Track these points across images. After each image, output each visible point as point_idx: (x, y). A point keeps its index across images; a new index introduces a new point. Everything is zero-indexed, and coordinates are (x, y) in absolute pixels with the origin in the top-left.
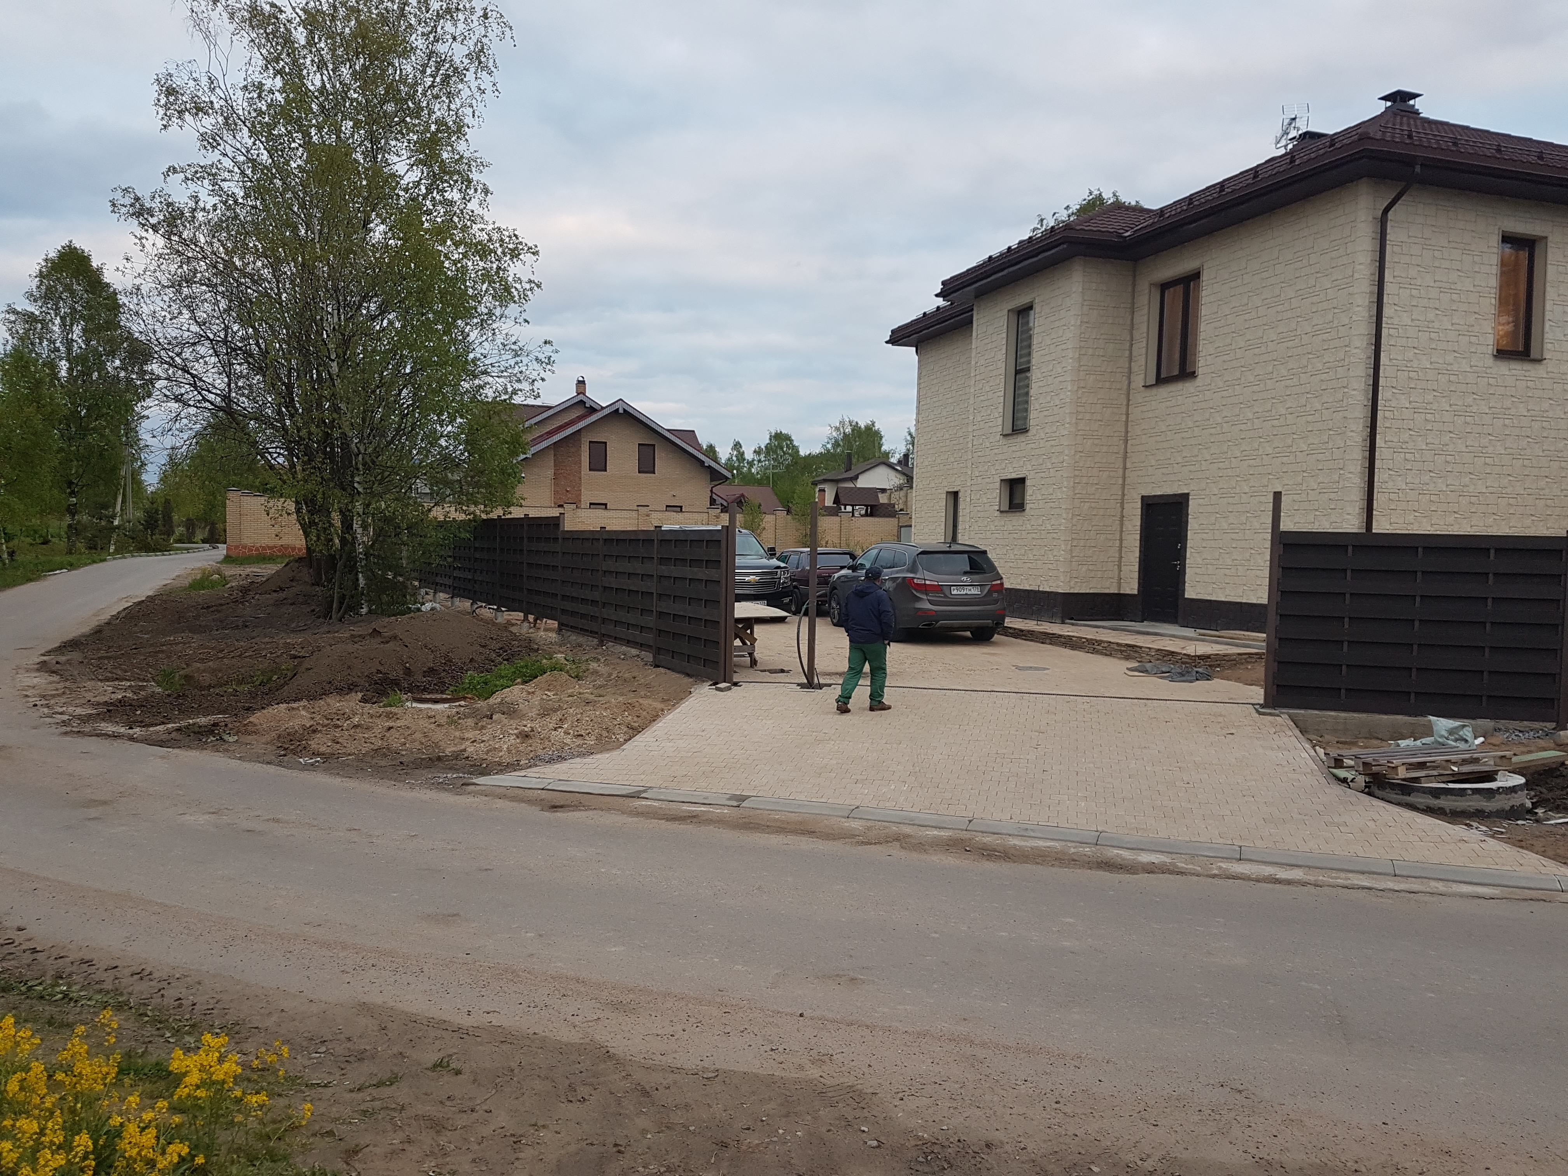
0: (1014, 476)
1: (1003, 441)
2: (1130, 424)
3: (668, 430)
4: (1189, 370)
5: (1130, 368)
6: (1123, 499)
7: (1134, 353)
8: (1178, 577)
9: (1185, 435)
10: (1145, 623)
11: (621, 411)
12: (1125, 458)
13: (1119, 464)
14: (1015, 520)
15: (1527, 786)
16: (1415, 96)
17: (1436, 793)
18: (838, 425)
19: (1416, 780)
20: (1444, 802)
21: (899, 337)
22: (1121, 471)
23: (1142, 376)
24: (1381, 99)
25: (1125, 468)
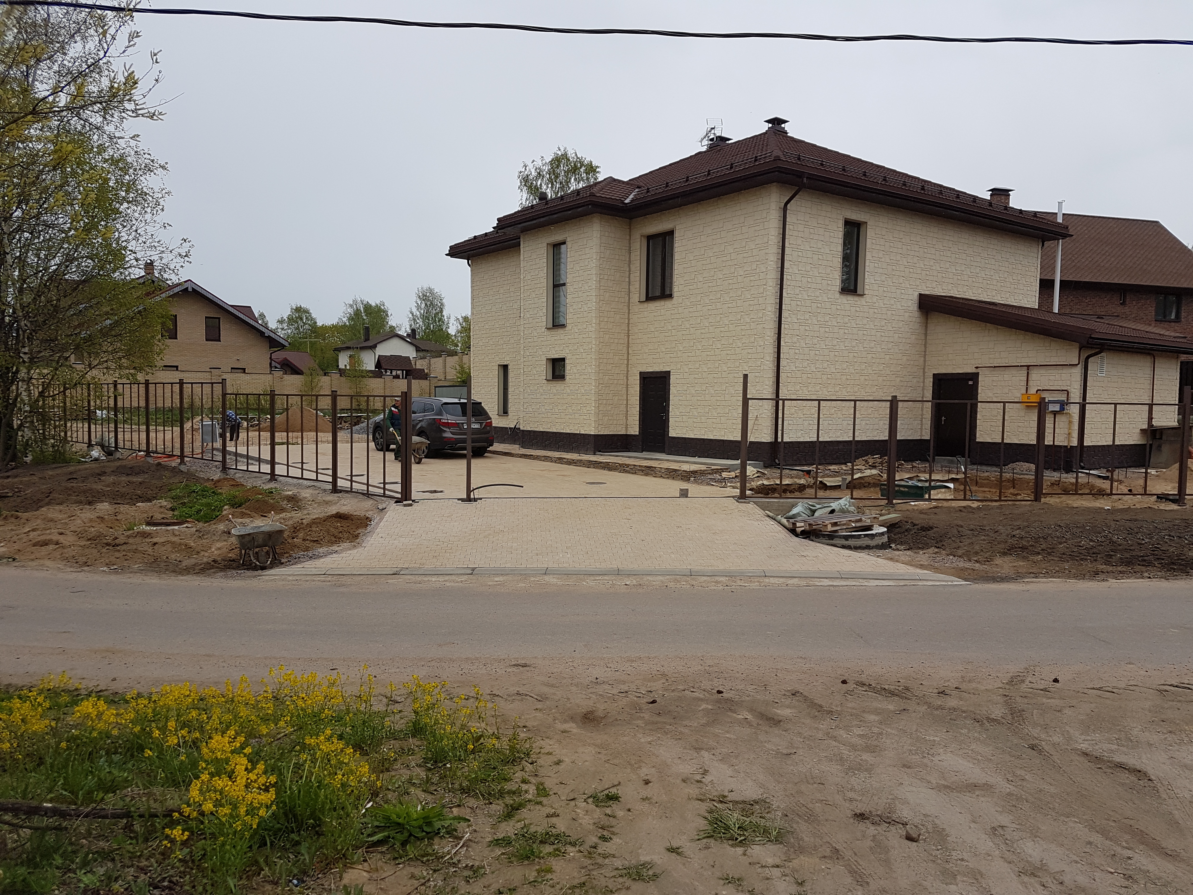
0: (556, 356)
1: (547, 332)
2: (630, 325)
3: (230, 306)
4: (668, 293)
5: (629, 289)
6: (627, 374)
7: (632, 280)
8: (664, 423)
9: (666, 334)
10: (644, 453)
11: (190, 290)
12: (628, 347)
13: (625, 351)
14: (558, 386)
15: (888, 532)
16: (785, 122)
17: (846, 538)
18: (351, 303)
19: (836, 531)
20: (851, 542)
21: (456, 252)
22: (626, 356)
23: (638, 295)
24: (766, 121)
25: (628, 354)
